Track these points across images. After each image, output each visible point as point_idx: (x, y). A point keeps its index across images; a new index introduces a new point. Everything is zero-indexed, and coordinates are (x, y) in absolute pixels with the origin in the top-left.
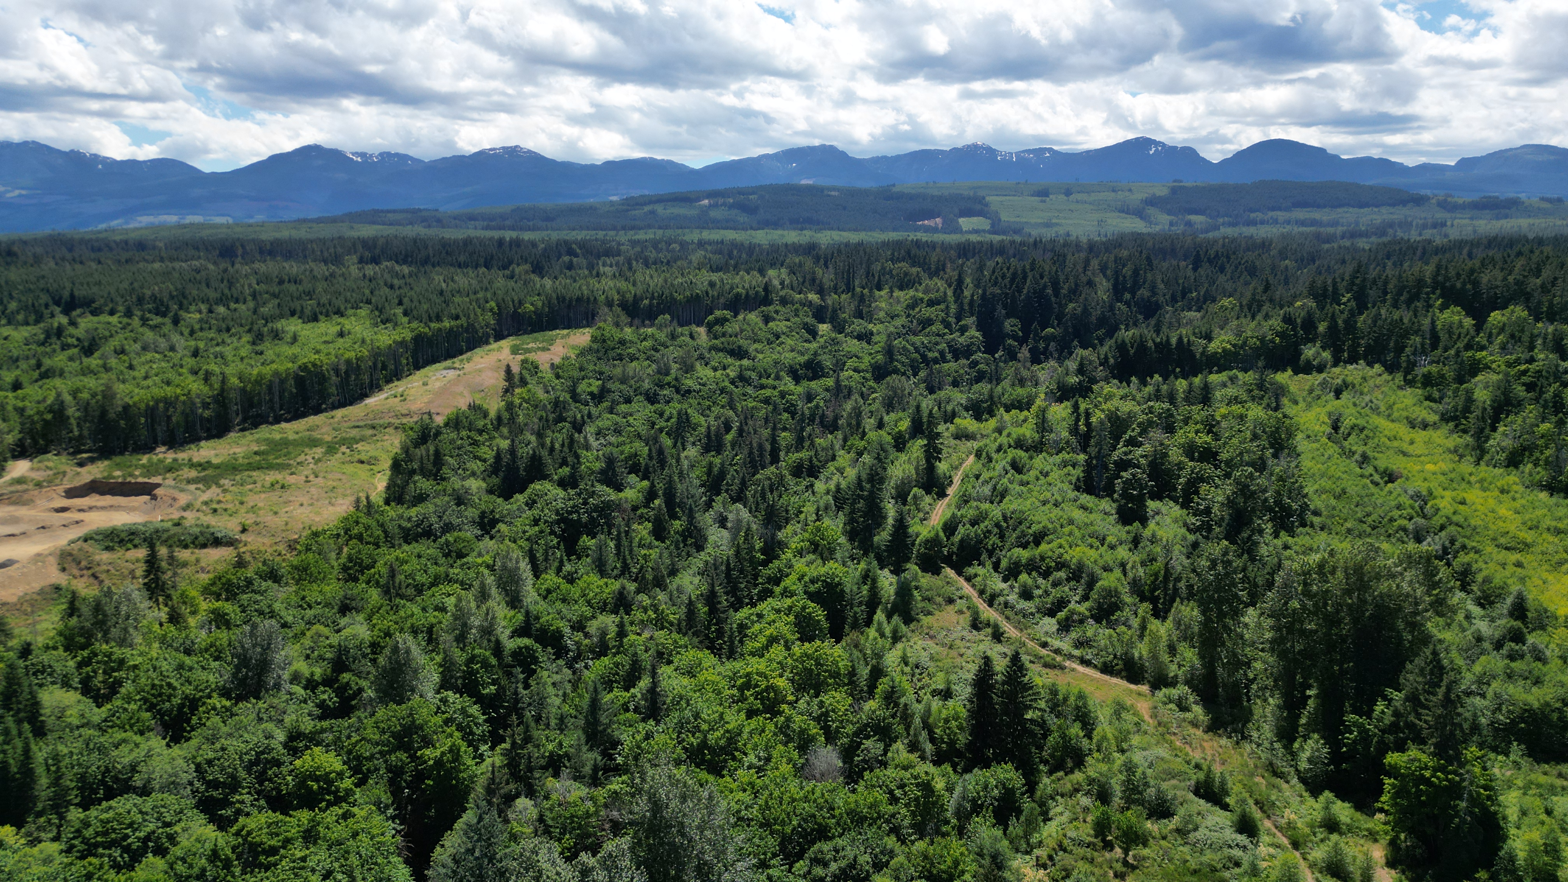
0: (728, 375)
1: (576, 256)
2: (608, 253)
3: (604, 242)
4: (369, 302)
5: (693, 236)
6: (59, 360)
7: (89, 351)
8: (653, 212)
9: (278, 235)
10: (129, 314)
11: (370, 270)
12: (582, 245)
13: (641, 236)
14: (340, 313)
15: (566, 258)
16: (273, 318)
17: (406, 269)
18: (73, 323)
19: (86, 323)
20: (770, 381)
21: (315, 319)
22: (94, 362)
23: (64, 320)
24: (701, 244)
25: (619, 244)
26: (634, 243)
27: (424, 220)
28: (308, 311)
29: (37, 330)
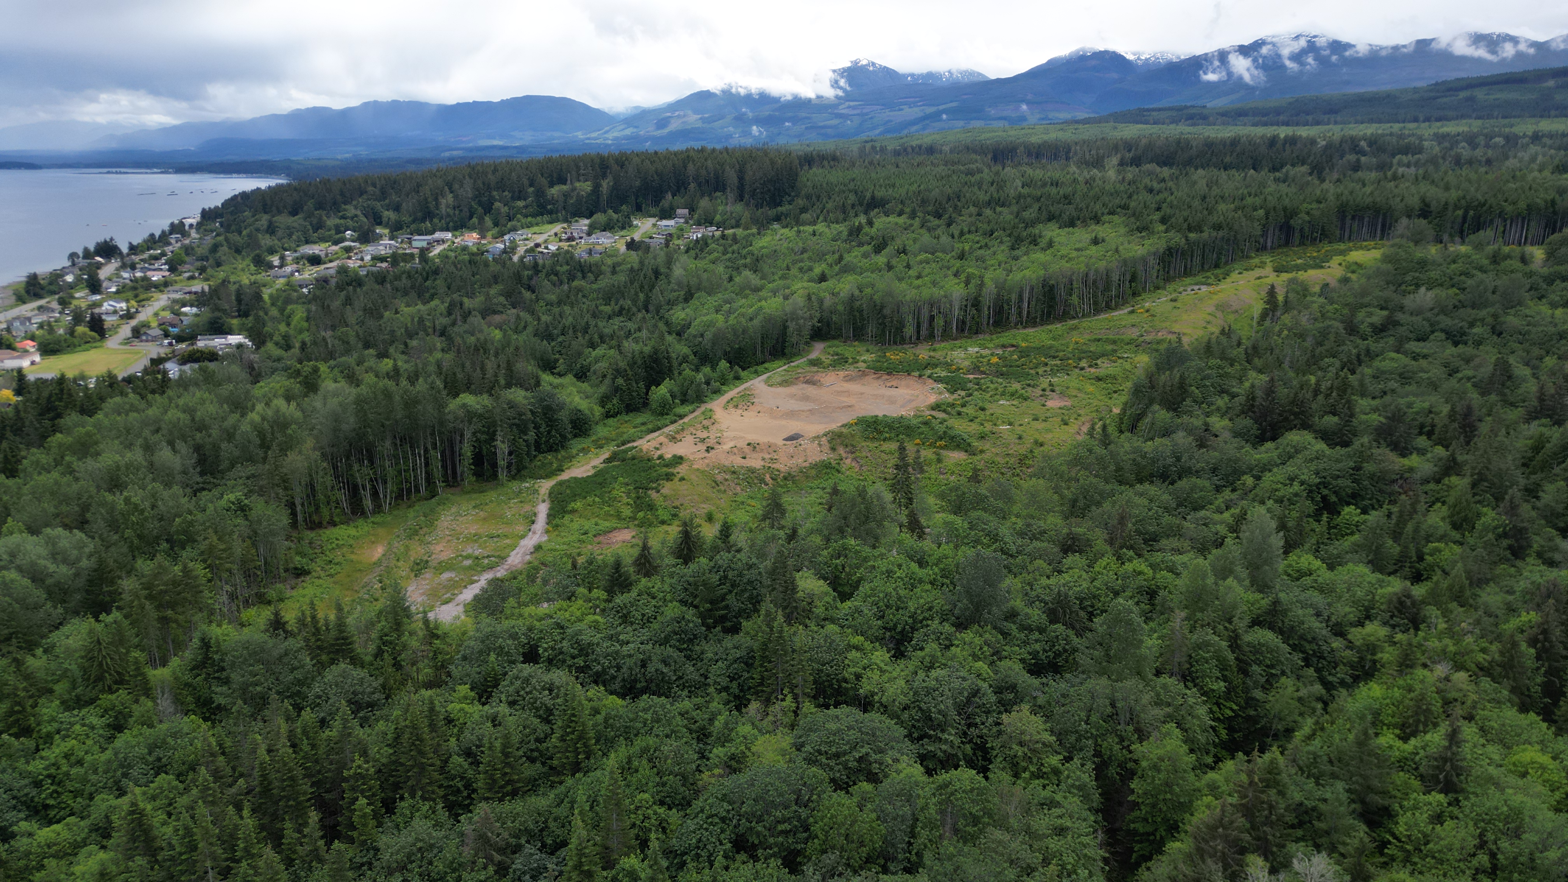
1: (1364, 154)
2: (1406, 150)
3: (1401, 137)
4: (1125, 207)
5: (1525, 127)
6: (854, 256)
7: (878, 250)
8: (1471, 99)
9: (1046, 137)
10: (913, 215)
11: (1131, 173)
12: (1373, 142)
13: (1450, 128)
14: (1097, 219)
15: (1352, 157)
16: (1033, 223)
17: (1166, 172)
18: (870, 223)
19: (882, 222)
21: (1072, 224)
22: (881, 259)
23: (863, 219)
24: (1536, 138)
25: (1421, 139)
26: (1440, 138)
27: (1191, 117)
28: (1065, 217)
29: (842, 228)
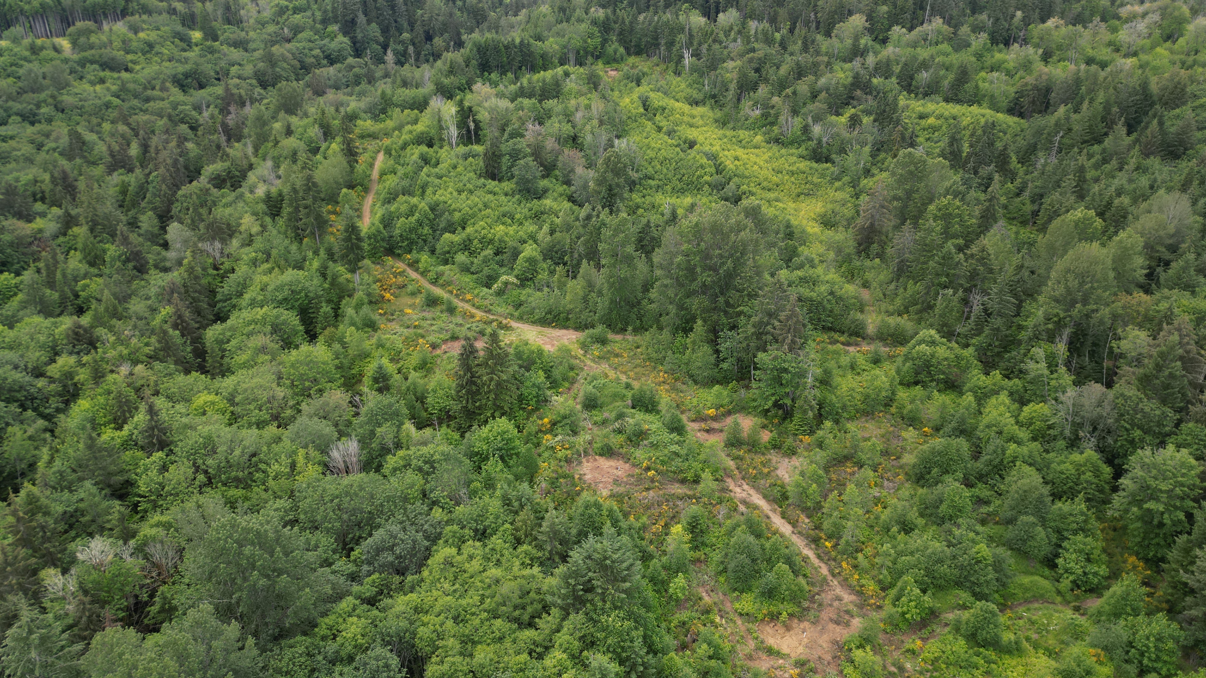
0: (108, 89)
20: (156, 93)
